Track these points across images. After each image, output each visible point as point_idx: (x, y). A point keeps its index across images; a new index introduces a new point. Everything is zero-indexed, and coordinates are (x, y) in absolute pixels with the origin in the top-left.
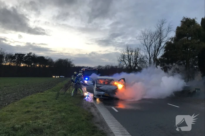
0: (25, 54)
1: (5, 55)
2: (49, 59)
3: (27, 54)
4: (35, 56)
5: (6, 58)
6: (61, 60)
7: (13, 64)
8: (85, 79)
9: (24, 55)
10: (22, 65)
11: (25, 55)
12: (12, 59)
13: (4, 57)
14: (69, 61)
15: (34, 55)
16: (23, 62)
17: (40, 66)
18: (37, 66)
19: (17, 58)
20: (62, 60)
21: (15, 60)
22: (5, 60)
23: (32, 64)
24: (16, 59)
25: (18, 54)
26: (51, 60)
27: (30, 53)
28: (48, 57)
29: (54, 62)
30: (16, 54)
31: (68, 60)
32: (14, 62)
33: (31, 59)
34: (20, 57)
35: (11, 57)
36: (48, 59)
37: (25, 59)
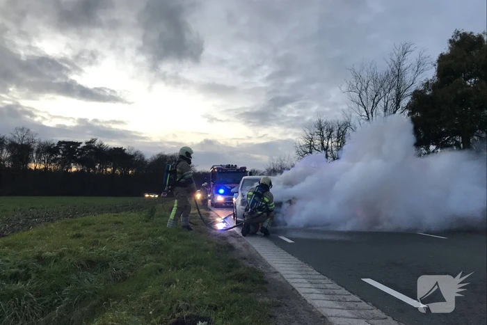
0: (81, 143)
1: (37, 144)
2: (135, 154)
3: (86, 143)
4: (102, 148)
5: (38, 152)
6: (163, 156)
7: (52, 167)
8: (218, 193)
9: (78, 144)
10: (74, 169)
11: (82, 145)
12: (52, 155)
13: (33, 149)
15: (101, 145)
16: (77, 162)
17: (114, 170)
18: (109, 170)
19: (61, 152)
20: (166, 156)
21: (58, 156)
22: (34, 156)
23: (97, 167)
24: (60, 154)
25: (64, 142)
26: (141, 156)
27: (93, 141)
28: (133, 149)
30: (60, 143)
32: (54, 161)
33: (94, 154)
34: (69, 150)
35: (49, 150)
36: (132, 153)
37: (80, 154)
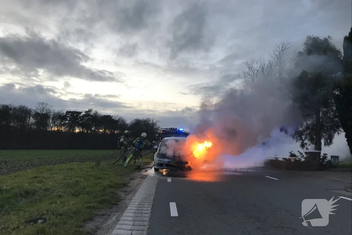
0: (82, 112)
1: (52, 114)
2: (119, 120)
3: (85, 112)
4: (96, 116)
5: (53, 119)
6: (138, 120)
7: (63, 129)
9: (80, 113)
10: (77, 130)
11: (82, 114)
12: (62, 121)
13: (49, 117)
14: (151, 122)
15: (96, 113)
16: (79, 125)
17: (105, 131)
18: (101, 131)
19: (68, 119)
20: (141, 120)
21: (67, 122)
22: (51, 121)
23: (93, 129)
25: (70, 112)
26: (123, 121)
27: (90, 111)
28: (117, 116)
29: (127, 125)
30: (67, 112)
31: (150, 120)
32: (64, 125)
33: (91, 120)
34: (74, 117)
35: (60, 117)
36: (117, 119)
37: (81, 120)
